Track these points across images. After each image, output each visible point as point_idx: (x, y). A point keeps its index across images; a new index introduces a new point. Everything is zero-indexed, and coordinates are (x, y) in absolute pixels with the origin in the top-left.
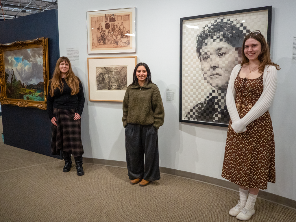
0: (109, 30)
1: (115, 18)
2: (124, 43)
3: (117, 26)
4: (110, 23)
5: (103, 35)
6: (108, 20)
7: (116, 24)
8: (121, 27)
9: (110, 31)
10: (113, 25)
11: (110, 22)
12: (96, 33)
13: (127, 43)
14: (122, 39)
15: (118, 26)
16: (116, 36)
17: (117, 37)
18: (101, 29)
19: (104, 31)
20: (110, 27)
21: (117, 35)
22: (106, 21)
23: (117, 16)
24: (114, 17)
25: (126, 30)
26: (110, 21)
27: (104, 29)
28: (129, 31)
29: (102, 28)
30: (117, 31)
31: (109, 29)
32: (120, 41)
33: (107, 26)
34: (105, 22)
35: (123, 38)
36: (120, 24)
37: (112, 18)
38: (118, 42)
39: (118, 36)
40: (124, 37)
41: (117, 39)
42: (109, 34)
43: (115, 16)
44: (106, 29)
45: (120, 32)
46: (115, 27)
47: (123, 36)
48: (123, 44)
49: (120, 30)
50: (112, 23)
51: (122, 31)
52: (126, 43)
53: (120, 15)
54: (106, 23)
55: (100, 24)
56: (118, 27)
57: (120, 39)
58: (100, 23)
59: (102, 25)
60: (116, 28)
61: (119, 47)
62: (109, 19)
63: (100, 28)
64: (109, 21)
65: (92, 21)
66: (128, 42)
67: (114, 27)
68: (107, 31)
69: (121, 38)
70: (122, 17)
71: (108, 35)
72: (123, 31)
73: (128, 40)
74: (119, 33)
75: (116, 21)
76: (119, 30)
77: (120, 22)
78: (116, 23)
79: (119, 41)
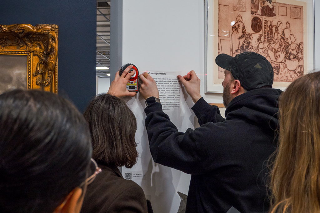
0: (261, 35)
1: (273, 8)
2: (292, 73)
3: (277, 28)
4: (263, 19)
5: (246, 45)
6: (258, 9)
7: (275, 23)
8: (285, 31)
9: (263, 38)
10: (269, 24)
11: (261, 15)
12: (230, 39)
13: (297, 72)
14: (288, 62)
15: (279, 28)
16: (276, 52)
17: (278, 54)
18: (240, 30)
19: (249, 36)
20: (261, 27)
21: (278, 51)
22: (254, 10)
23: (278, 5)
24: (271, 6)
25: (296, 42)
26: (263, 14)
27: (249, 30)
28: (300, 44)
29: (244, 28)
30: (276, 41)
31: (261, 33)
32: (284, 65)
33: (256, 25)
34: (253, 13)
35: (290, 59)
36: (284, 26)
37: (268, 6)
38: (280, 68)
39: (280, 53)
40: (292, 57)
41: (277, 59)
42: (261, 46)
43: (274, 4)
44: (253, 32)
45: (284, 45)
46: (274, 29)
47: (290, 54)
48: (288, 75)
49: (282, 38)
50: (268, 18)
51: (288, 43)
52: (294, 71)
53: (285, 4)
54: (254, 15)
55: (239, 16)
56: (280, 31)
57: (283, 61)
58: (240, 13)
59: (243, 19)
60: (276, 34)
61: (282, 81)
62: (260, 8)
63: (239, 25)
64: (259, 12)
65: (219, 5)
66: (299, 70)
67: (271, 29)
68: (255, 36)
69: (286, 58)
70: (288, 10)
71: (258, 47)
72: (290, 43)
73: (300, 66)
74: (281, 45)
75: (275, 15)
76: (282, 40)
77: (284, 20)
78: (275, 20)
79: (281, 66)
